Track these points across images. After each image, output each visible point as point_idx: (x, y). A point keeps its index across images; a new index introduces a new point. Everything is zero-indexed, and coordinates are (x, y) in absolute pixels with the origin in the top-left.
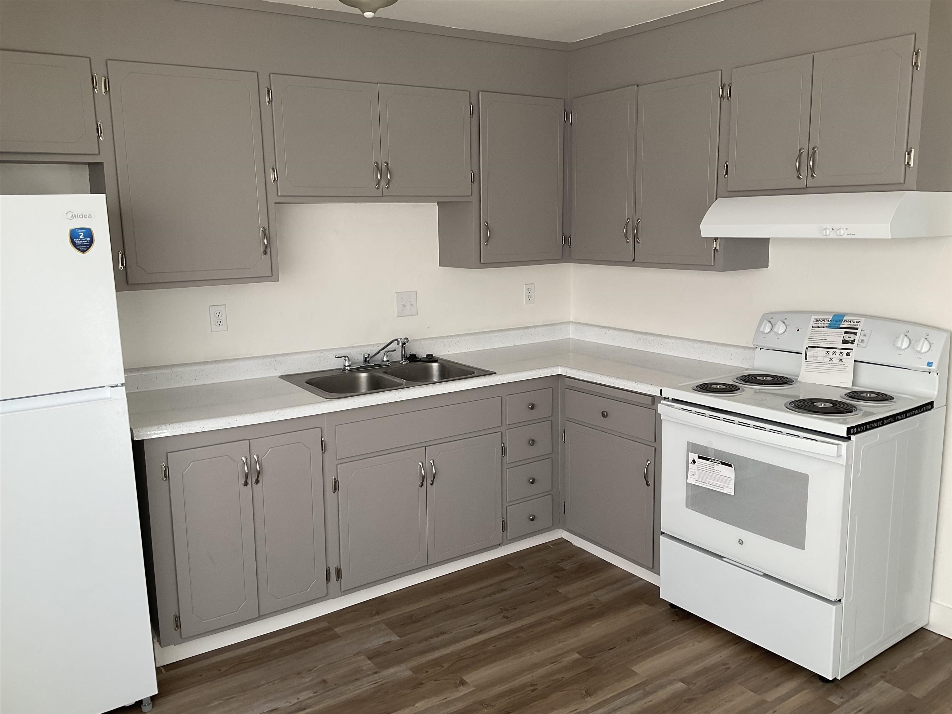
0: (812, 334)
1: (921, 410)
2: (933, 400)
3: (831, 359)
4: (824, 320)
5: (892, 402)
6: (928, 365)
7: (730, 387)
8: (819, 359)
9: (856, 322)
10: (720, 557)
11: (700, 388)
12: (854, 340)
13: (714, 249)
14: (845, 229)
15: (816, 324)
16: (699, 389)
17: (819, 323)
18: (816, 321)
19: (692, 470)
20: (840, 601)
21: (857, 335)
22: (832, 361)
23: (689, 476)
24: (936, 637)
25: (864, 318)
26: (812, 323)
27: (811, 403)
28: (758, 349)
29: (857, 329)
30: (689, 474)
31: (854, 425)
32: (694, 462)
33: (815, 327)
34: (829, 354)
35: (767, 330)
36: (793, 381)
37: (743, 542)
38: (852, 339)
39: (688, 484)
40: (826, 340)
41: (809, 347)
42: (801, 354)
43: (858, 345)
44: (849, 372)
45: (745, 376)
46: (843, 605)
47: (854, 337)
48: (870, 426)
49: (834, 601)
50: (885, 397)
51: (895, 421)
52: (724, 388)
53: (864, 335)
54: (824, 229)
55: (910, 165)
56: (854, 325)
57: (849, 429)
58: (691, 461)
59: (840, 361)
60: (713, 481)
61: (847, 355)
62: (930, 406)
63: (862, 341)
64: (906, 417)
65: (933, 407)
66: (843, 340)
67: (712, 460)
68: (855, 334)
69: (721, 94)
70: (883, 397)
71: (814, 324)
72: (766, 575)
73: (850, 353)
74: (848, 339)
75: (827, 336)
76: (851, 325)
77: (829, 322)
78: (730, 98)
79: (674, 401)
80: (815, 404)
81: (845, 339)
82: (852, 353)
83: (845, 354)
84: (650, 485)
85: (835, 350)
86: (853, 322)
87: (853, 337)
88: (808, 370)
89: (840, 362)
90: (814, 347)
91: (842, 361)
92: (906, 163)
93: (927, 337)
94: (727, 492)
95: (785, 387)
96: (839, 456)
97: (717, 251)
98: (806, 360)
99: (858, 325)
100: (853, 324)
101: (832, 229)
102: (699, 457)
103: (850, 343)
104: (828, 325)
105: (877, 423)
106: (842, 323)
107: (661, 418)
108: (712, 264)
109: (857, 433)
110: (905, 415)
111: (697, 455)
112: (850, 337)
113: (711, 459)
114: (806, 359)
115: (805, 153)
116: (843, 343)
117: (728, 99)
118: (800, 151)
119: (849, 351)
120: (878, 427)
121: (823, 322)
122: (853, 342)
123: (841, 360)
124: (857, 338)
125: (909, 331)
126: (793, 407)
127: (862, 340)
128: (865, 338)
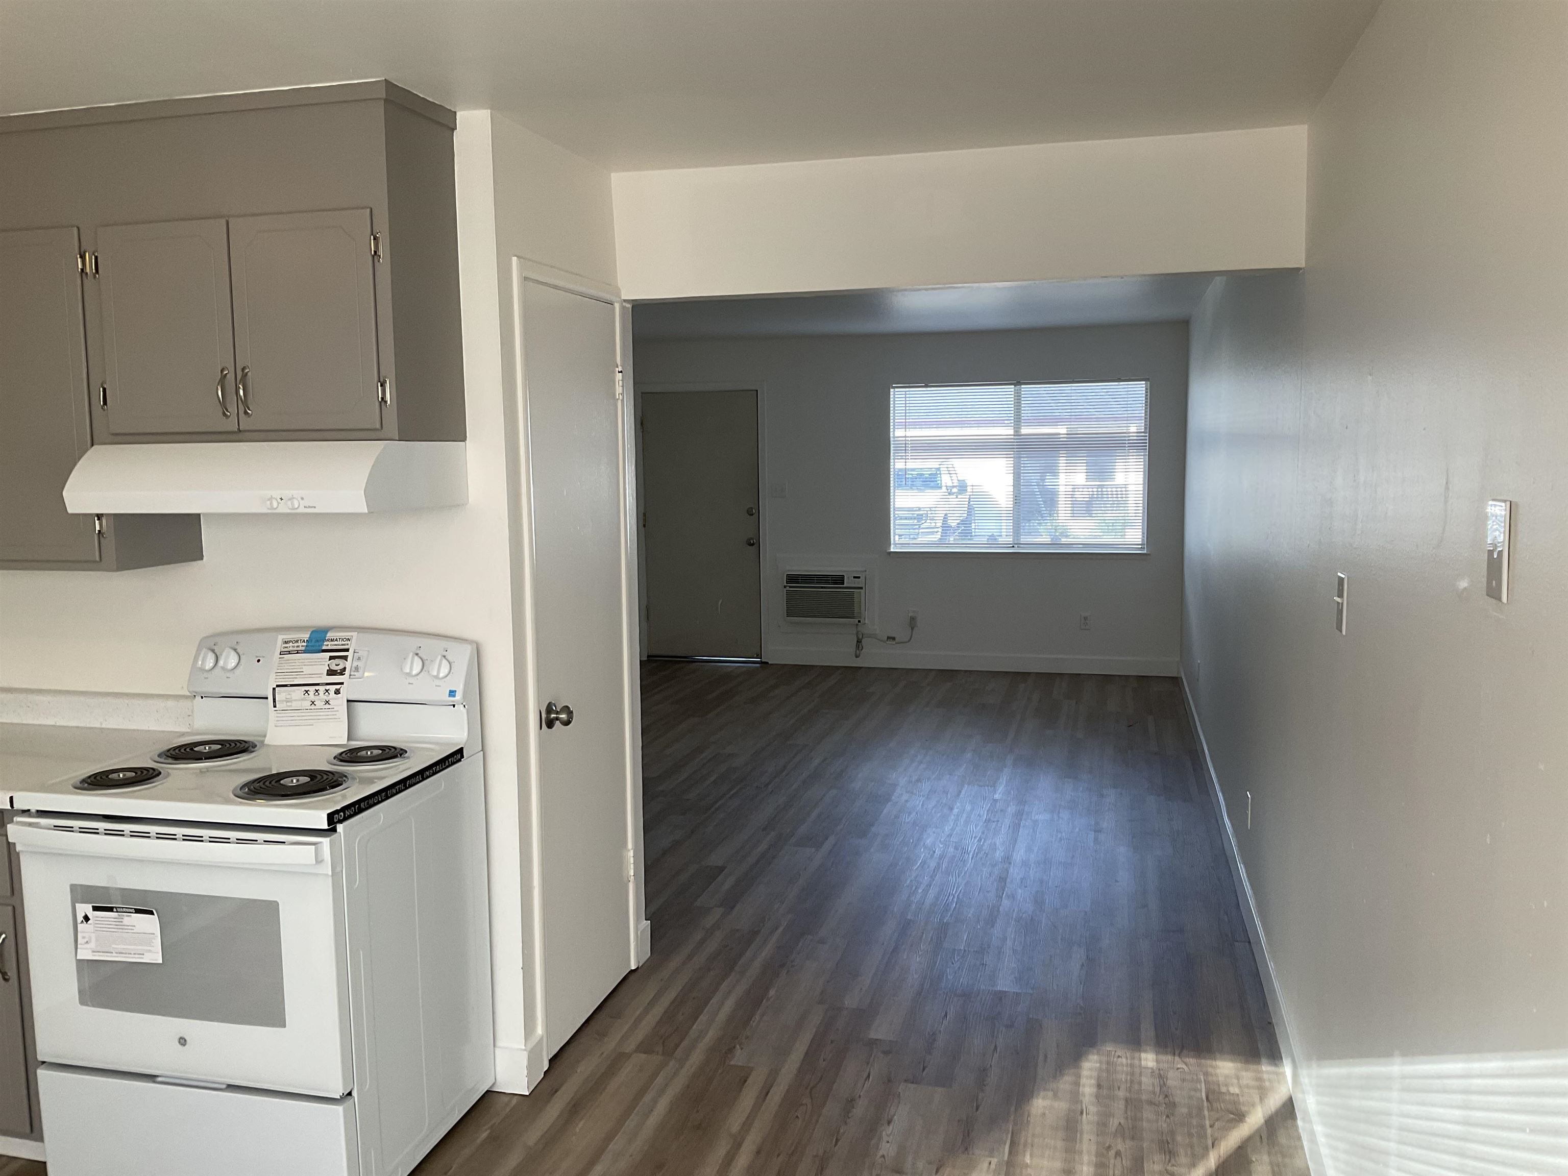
0: (280, 665)
1: (445, 765)
2: (462, 746)
3: (313, 703)
4: (297, 641)
5: (404, 758)
6: (450, 696)
7: (142, 772)
8: (295, 705)
9: (345, 640)
10: (151, 1078)
11: (87, 783)
12: (345, 668)
13: (97, 532)
14: (299, 499)
15: (286, 647)
16: (86, 785)
17: (290, 647)
18: (286, 642)
19: (84, 935)
20: (350, 1094)
21: (348, 660)
22: (315, 705)
23: (79, 946)
24: (506, 1099)
25: (357, 633)
26: (279, 646)
27: (276, 782)
28: (198, 698)
29: (347, 650)
30: (79, 942)
31: (339, 808)
32: (86, 918)
33: (285, 653)
34: (309, 695)
35: (210, 663)
36: (256, 746)
37: (185, 1040)
38: (341, 667)
39: (80, 962)
40: (303, 672)
41: (278, 686)
42: (267, 698)
43: (350, 675)
44: (341, 720)
45: (173, 749)
46: (354, 1099)
47: (344, 663)
48: (366, 804)
49: (339, 1098)
50: (394, 752)
51: (406, 788)
52: (131, 776)
53: (359, 659)
54: (269, 500)
55: (386, 402)
56: (343, 645)
57: (330, 817)
58: (80, 918)
59: (326, 704)
60: (125, 947)
61: (335, 693)
62: (459, 756)
63: (357, 669)
64: (424, 779)
65: (462, 757)
66: (328, 670)
67: (119, 910)
68: (345, 658)
69: (80, 267)
70: (391, 752)
71: (282, 649)
72: (232, 1088)
73: (340, 689)
74: (334, 668)
75: (303, 667)
76: (338, 645)
77: (305, 644)
78: (97, 276)
79: (39, 813)
80: (282, 782)
81: (332, 668)
82: (343, 689)
83: (332, 692)
84: (10, 978)
85: (317, 688)
86: (341, 640)
87: (342, 664)
88: (280, 723)
89: (327, 706)
90: (286, 686)
91: (329, 704)
92: (380, 400)
93: (445, 653)
94: (151, 960)
95: (244, 757)
96: (319, 861)
97: (103, 536)
98: (275, 709)
99: (348, 644)
100: (340, 643)
101: (281, 499)
102: (95, 909)
103: (339, 673)
104: (304, 648)
105: (376, 797)
106: (325, 643)
107: (17, 850)
108: (98, 559)
109: (346, 819)
110: (420, 776)
111: (90, 906)
112: (337, 663)
113: (116, 908)
114: (275, 706)
115: (230, 377)
116: (328, 674)
117: (95, 277)
118: (222, 371)
119: (338, 687)
120: (379, 802)
121: (296, 645)
122: (342, 672)
123: (327, 702)
124: (348, 665)
125: (420, 647)
126: (245, 793)
127: (355, 668)
128: (360, 664)
